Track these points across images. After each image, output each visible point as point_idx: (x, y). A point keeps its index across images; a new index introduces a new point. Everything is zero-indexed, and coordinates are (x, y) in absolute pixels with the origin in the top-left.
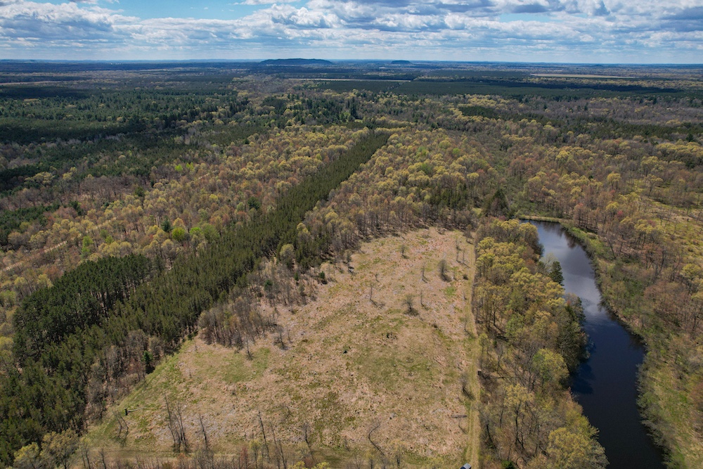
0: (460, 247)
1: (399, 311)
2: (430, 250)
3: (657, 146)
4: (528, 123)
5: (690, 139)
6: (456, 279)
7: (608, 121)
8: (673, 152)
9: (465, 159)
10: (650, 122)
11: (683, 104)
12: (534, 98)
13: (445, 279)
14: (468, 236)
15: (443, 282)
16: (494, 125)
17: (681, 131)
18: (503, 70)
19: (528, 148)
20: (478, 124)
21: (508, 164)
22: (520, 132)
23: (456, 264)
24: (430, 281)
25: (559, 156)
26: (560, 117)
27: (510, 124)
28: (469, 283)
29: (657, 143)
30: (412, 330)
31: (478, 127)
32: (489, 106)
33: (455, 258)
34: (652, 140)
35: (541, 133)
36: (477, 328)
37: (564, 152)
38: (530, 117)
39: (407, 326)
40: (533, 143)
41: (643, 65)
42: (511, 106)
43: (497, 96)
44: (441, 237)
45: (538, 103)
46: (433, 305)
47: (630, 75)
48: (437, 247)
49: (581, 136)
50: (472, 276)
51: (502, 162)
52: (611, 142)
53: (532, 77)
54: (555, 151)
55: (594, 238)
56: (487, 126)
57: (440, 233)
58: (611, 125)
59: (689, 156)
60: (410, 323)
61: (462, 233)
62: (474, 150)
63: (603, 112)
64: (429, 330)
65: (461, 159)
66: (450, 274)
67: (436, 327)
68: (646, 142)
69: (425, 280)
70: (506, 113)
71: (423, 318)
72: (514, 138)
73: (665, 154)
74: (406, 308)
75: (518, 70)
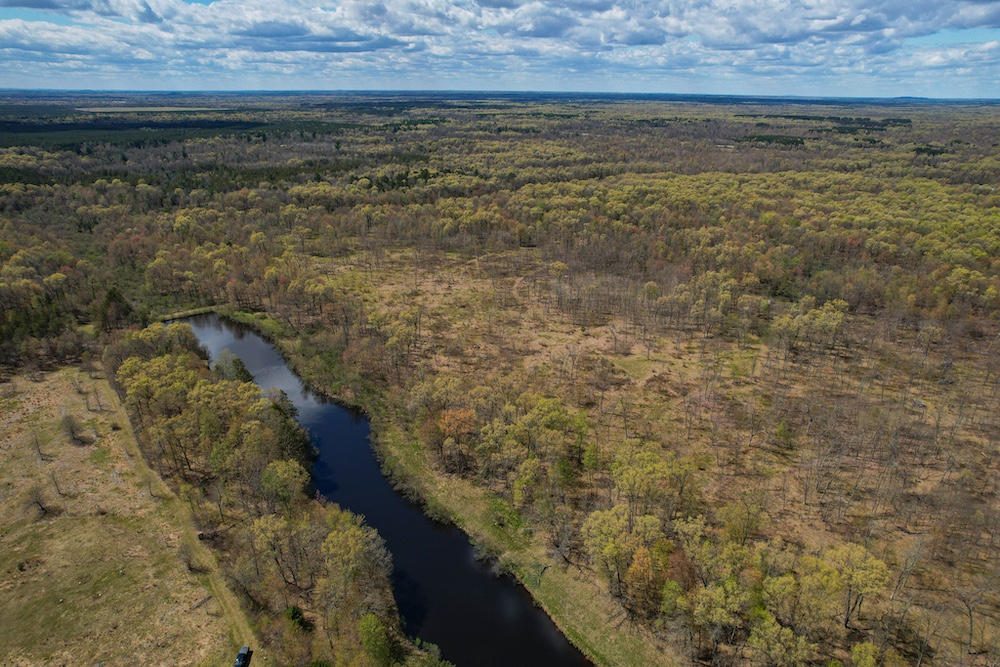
3: (289, 192)
4: (109, 185)
5: (319, 179)
6: (101, 436)
7: (220, 168)
8: (308, 196)
9: (24, 257)
10: (269, 164)
11: (295, 138)
12: (100, 146)
13: (83, 442)
14: (92, 369)
16: (51, 195)
17: (306, 171)
18: (21, 103)
19: (125, 221)
20: (18, 196)
21: (105, 250)
22: (102, 199)
24: (56, 456)
25: (177, 225)
26: (154, 171)
27: (76, 189)
29: (288, 189)
31: (21, 202)
32: (24, 165)
33: (83, 408)
34: (281, 186)
35: (135, 197)
36: (169, 485)
37: (181, 218)
38: (109, 176)
39: (51, 536)
40: (131, 213)
41: (232, 92)
42: (67, 162)
43: (32, 148)
45: (109, 154)
46: (82, 487)
47: (222, 106)
49: (194, 192)
50: (125, 423)
51: (91, 249)
52: (234, 194)
53: (80, 113)
54: (168, 219)
56: (38, 199)
58: (226, 173)
59: (325, 198)
60: (54, 530)
61: (77, 369)
62: (35, 239)
63: (209, 157)
65: (16, 257)
68: (275, 188)
69: (46, 458)
70: (60, 173)
71: (75, 512)
72: (97, 209)
73: (301, 200)
75: (49, 103)
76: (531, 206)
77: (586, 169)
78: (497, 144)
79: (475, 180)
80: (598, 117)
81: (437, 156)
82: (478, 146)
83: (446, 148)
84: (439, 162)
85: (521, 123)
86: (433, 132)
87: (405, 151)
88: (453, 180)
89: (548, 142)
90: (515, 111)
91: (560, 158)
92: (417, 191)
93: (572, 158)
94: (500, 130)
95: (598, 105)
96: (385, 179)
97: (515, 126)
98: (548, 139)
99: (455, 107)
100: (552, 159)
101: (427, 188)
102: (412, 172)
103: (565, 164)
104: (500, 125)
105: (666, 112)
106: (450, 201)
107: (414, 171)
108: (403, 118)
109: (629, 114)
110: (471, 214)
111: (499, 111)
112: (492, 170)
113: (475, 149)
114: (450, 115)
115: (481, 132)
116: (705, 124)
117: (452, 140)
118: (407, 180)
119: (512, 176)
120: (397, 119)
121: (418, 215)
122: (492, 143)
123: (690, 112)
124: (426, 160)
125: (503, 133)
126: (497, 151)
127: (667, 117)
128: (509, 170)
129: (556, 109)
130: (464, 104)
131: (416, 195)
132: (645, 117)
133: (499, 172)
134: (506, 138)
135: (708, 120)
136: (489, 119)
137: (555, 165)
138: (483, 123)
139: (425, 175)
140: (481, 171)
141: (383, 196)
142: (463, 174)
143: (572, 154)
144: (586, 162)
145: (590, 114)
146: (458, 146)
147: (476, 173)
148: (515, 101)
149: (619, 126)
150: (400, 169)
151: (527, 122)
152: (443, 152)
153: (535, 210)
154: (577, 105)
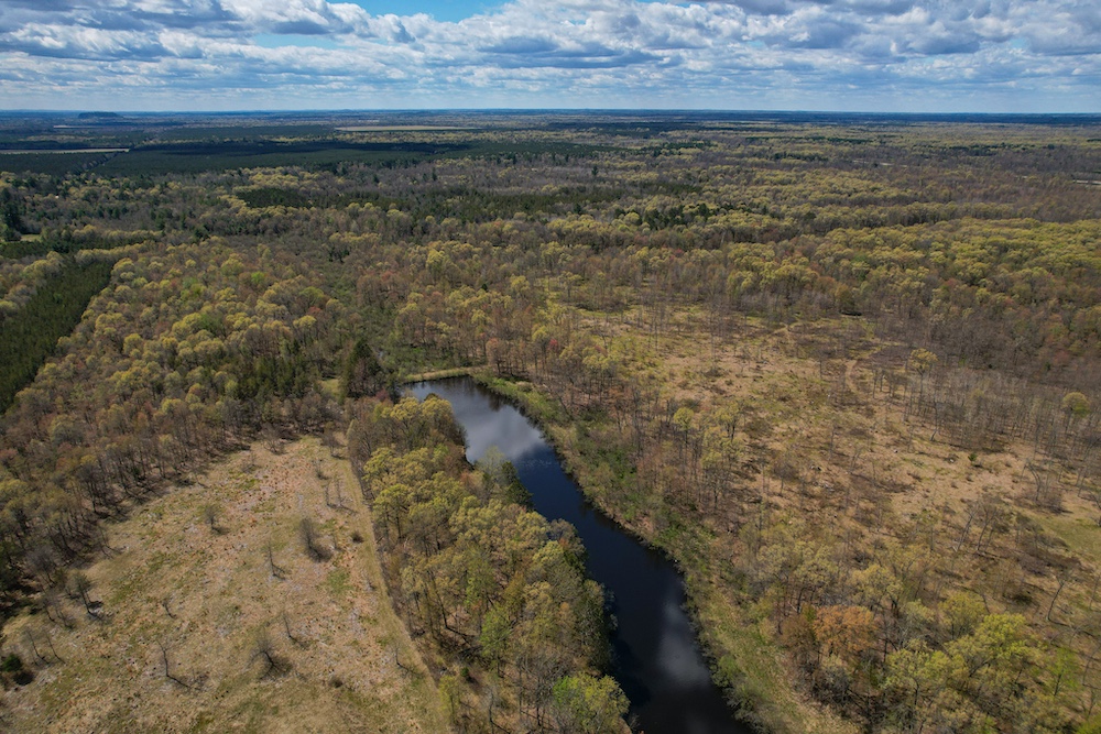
0: (326, 473)
1: (245, 679)
2: (267, 496)
3: (548, 226)
4: (361, 209)
5: (580, 210)
6: (339, 549)
7: (470, 193)
8: (569, 232)
9: (277, 291)
10: (523, 190)
12: (355, 166)
13: (319, 555)
14: (334, 444)
15: (317, 565)
16: (307, 219)
17: (563, 200)
18: (290, 124)
19: (376, 252)
20: (279, 219)
21: (354, 284)
22: (354, 225)
23: (329, 514)
24: (289, 572)
25: (430, 261)
26: (404, 194)
27: (330, 213)
28: (368, 549)
29: (546, 221)
30: (291, 717)
31: (280, 225)
32: (287, 186)
33: (322, 500)
34: (539, 217)
35: (386, 223)
36: (419, 649)
37: (434, 253)
38: (361, 198)
39: (276, 711)
40: (380, 244)
42: (324, 183)
43: (296, 168)
44: (279, 459)
45: (362, 174)
46: (317, 630)
47: (469, 125)
48: (281, 486)
49: (446, 221)
50: (368, 531)
51: (341, 283)
52: (490, 225)
53: (338, 132)
54: (420, 253)
55: (528, 390)
56: (296, 223)
57: (276, 453)
58: (477, 199)
59: (589, 235)
60: (279, 701)
61: (318, 440)
62: (289, 270)
63: (459, 180)
64: (327, 698)
65: (271, 291)
66: (325, 541)
67: (338, 684)
68: (532, 220)
69: (279, 573)
70: (318, 194)
71: (305, 672)
72: (350, 238)
73: (561, 236)
74: (260, 664)
75: (313, 123)
76: (850, 258)
77: (904, 210)
78: (781, 175)
79: (767, 220)
80: (896, 143)
81: (711, 188)
82: (758, 177)
83: (719, 178)
84: (715, 195)
85: (802, 148)
86: (699, 158)
87: (671, 180)
88: (739, 219)
89: (843, 173)
90: (790, 134)
91: (866, 195)
92: (696, 231)
93: (880, 195)
94: (777, 157)
95: (890, 128)
96: (656, 214)
97: (796, 152)
98: (841, 169)
99: (719, 129)
100: (854, 196)
101: (708, 228)
102: (687, 206)
103: (876, 202)
104: (777, 150)
105: (986, 137)
106: (743, 247)
107: (689, 205)
108: (661, 141)
109: (934, 139)
110: (773, 267)
111: (771, 134)
112: (784, 208)
113: (754, 180)
114: (714, 138)
115: (757, 159)
116: (1047, 152)
117: (725, 167)
118: (683, 216)
119: (811, 216)
120: (655, 142)
121: (704, 263)
122: (774, 172)
123: (1019, 137)
124: (699, 190)
125: (784, 160)
126: (782, 183)
127: (988, 143)
128: (805, 209)
129: (841, 132)
130: (728, 126)
131: (695, 236)
132: (959, 143)
133: (793, 210)
134: (790, 167)
135: (1051, 147)
136: (761, 144)
137: (862, 203)
138: (757, 148)
139: (704, 211)
140: (771, 208)
141: (657, 235)
142: (750, 211)
143: (879, 190)
144: (901, 200)
145: (885, 140)
146: (732, 175)
147: (765, 211)
148: (786, 122)
149: (927, 154)
150: (671, 202)
151: (809, 148)
152: (717, 183)
153: (857, 265)
154: (863, 127)
